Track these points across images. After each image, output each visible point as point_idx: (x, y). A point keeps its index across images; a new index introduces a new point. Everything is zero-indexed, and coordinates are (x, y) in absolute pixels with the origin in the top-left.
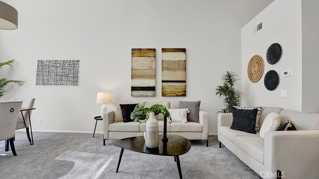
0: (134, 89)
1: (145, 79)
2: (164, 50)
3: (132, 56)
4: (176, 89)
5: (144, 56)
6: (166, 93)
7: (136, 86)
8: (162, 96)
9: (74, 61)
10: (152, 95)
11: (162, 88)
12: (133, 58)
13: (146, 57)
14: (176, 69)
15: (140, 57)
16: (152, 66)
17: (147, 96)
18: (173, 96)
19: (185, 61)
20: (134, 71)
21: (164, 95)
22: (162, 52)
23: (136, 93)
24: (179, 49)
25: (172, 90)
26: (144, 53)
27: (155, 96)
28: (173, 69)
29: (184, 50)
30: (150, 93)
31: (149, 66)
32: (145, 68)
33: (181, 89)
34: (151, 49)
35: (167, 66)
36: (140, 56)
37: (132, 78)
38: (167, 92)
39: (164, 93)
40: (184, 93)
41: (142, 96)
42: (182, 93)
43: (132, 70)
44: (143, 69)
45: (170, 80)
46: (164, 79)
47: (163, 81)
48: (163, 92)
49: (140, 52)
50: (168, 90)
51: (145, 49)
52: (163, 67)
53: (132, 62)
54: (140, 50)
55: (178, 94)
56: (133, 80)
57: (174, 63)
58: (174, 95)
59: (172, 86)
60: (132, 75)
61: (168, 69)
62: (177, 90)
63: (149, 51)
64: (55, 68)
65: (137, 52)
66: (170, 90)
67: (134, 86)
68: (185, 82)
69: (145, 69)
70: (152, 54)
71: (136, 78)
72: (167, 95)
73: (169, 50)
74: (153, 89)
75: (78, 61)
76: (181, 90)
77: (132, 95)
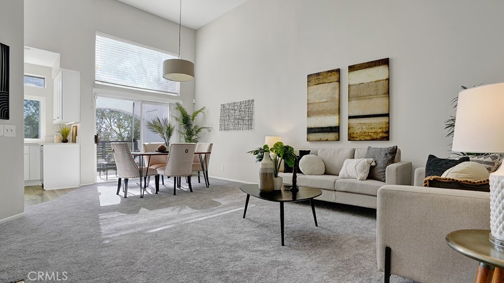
0: (311, 131)
1: (325, 115)
2: (352, 68)
3: (308, 86)
4: (371, 128)
5: (323, 83)
6: (355, 136)
7: (313, 127)
8: (348, 140)
9: (249, 101)
10: (334, 139)
11: (349, 129)
12: (309, 87)
13: (325, 83)
14: (372, 95)
15: (318, 86)
16: (334, 96)
17: (327, 140)
18: (366, 140)
19: (388, 80)
20: (310, 106)
21: (351, 138)
22: (349, 72)
23: (314, 136)
24: (376, 61)
25: (365, 130)
26: (323, 78)
27: (339, 140)
28: (366, 96)
29: (386, 62)
30: (332, 136)
31: (329, 96)
32: (325, 100)
33: (380, 128)
34: (332, 71)
35: (357, 93)
36: (318, 84)
37: (308, 116)
38: (357, 133)
39: (352, 136)
40: (385, 135)
41: (320, 140)
42: (381, 135)
43: (308, 104)
44: (322, 102)
45: (361, 114)
46: (352, 114)
47: (350, 117)
48: (350, 135)
49: (318, 77)
50: (359, 131)
51: (325, 72)
52: (350, 96)
53: (308, 94)
54: (318, 74)
55: (375, 136)
56: (309, 118)
57: (369, 87)
58: (367, 138)
59: (364, 124)
60: (308, 112)
61: (359, 97)
62: (373, 131)
63: (330, 74)
64: (233, 111)
65: (315, 78)
66: (360, 130)
67: (310, 127)
68: (387, 115)
69: (324, 102)
70: (334, 77)
71: (313, 115)
72: (357, 138)
73: (360, 67)
74: (336, 129)
75: (253, 101)
76: (380, 130)
77: (307, 139)
